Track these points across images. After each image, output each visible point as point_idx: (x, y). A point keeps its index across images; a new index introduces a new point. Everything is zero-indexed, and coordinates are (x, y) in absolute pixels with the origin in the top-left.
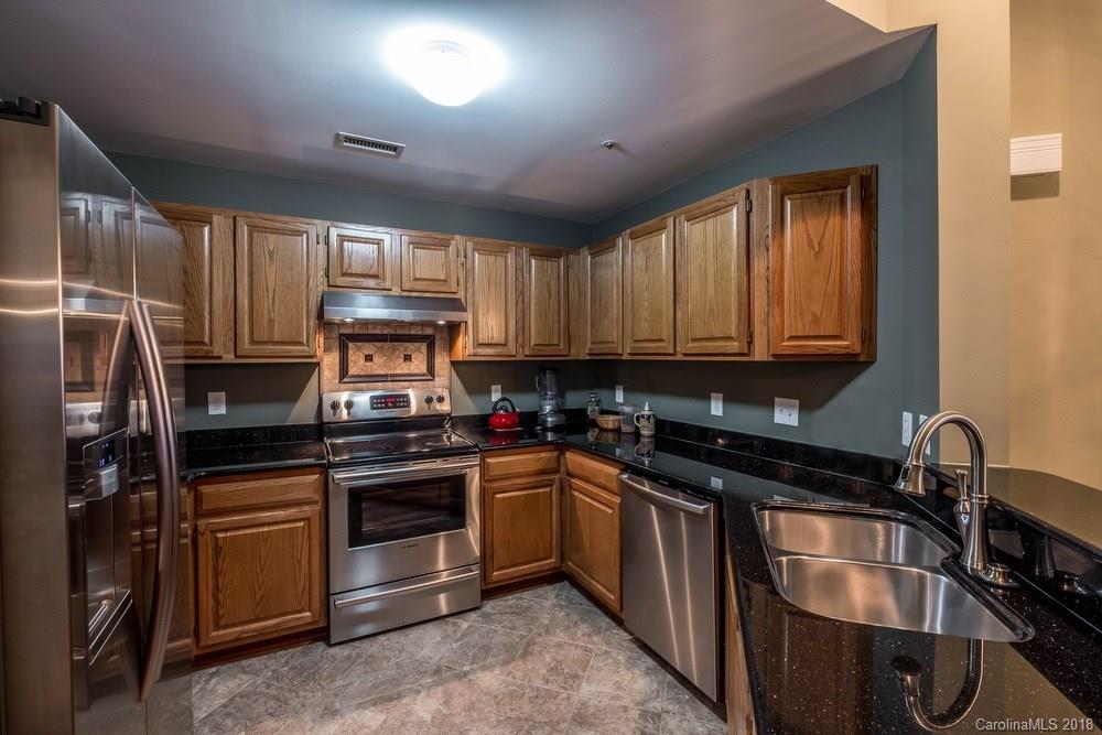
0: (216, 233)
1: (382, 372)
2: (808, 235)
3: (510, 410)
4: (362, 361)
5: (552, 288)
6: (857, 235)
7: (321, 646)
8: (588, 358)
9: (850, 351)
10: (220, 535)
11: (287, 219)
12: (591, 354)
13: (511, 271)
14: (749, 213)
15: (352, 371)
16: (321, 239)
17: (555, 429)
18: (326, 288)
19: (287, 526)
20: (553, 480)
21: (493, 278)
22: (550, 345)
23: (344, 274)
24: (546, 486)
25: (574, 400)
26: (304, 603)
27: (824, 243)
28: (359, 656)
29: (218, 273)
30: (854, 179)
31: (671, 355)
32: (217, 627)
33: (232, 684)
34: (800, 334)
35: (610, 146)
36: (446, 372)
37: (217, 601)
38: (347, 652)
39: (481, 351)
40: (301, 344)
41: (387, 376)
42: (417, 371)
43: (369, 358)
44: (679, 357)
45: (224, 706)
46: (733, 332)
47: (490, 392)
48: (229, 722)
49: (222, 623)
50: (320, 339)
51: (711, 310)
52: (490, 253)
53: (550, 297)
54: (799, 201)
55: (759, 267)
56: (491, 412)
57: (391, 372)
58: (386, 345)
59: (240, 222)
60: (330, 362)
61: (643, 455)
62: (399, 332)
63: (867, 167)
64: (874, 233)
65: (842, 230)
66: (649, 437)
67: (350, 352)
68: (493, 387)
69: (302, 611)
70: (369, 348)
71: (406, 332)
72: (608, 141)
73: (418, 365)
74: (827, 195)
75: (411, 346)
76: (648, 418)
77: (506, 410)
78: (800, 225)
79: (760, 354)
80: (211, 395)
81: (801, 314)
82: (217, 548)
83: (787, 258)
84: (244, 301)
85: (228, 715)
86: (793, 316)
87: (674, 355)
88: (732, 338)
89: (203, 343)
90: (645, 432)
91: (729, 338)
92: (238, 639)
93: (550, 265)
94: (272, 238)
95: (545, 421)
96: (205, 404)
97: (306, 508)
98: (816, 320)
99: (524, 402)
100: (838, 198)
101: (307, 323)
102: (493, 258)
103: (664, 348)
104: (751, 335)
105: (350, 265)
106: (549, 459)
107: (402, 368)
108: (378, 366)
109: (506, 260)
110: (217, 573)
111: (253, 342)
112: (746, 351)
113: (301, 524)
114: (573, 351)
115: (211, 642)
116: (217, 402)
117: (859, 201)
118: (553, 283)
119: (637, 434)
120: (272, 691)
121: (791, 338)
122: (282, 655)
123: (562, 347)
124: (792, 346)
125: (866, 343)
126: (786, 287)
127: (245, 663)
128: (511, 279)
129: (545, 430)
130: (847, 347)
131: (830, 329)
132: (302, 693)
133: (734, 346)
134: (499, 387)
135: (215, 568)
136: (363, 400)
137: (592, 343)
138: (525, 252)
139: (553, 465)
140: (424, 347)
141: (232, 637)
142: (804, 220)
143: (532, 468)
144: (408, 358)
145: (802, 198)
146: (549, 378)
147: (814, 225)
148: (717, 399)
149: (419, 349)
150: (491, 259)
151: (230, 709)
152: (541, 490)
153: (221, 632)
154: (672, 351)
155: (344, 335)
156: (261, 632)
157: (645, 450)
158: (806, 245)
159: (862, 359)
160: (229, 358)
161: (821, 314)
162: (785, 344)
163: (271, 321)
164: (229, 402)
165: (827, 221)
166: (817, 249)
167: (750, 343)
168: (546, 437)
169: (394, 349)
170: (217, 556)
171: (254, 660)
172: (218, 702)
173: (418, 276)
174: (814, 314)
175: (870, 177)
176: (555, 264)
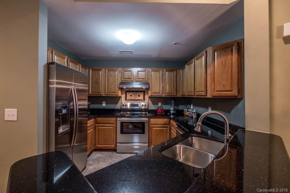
0: (102, 72)
1: (133, 99)
2: (222, 62)
3: (162, 108)
4: (130, 96)
5: (172, 79)
6: (236, 60)
7: (116, 153)
8: (181, 96)
9: (234, 95)
10: (99, 127)
11: (114, 68)
12: (182, 96)
13: (161, 76)
14: (206, 57)
15: (128, 98)
16: (120, 71)
17: (173, 114)
18: (121, 82)
19: (110, 128)
20: (168, 126)
21: (156, 78)
22: (171, 93)
23: (124, 78)
24: (166, 128)
25: (181, 107)
26: (112, 143)
27: (226, 63)
28: (120, 156)
29: (102, 80)
30: (236, 44)
31: (193, 96)
32: (98, 145)
33: (99, 155)
34: (219, 90)
35: (175, 44)
36: (148, 99)
37: (98, 140)
38: (119, 155)
39: (153, 94)
40: (116, 92)
41: (134, 100)
42: (141, 99)
43: (131, 96)
44: (195, 96)
45: (96, 158)
46: (203, 90)
47: (158, 104)
48: (96, 161)
49: (99, 144)
50: (120, 92)
51: (200, 84)
52: (155, 71)
53: (171, 81)
54: (219, 52)
55: (209, 71)
56: (157, 109)
57: (135, 99)
58: (135, 93)
59: (106, 69)
60: (123, 96)
61: (193, 123)
62: (137, 90)
63: (240, 39)
64: (243, 59)
65: (232, 59)
66: (195, 118)
67: (127, 95)
68: (159, 103)
69: (112, 145)
70: (131, 94)
71: (139, 90)
72: (174, 43)
73: (141, 97)
74: (226, 50)
75: (140, 93)
76: (195, 113)
77: (161, 109)
78: (219, 59)
79: (209, 96)
80: (103, 102)
81: (220, 84)
82: (99, 130)
83: (216, 69)
84: (107, 85)
85: (96, 159)
86: (217, 85)
87: (194, 96)
88: (203, 91)
89: (100, 92)
90: (194, 117)
91: (202, 91)
92: (101, 147)
93: (172, 73)
94: (111, 72)
95: (171, 112)
96: (102, 104)
97: (113, 125)
98: (224, 86)
99: (166, 107)
100: (230, 50)
101: (117, 88)
102: (156, 72)
103: (192, 94)
104: (207, 91)
105: (125, 77)
106: (167, 121)
107: (138, 98)
108: (133, 98)
109: (160, 73)
110: (98, 134)
111: (108, 92)
112: (205, 95)
113: (112, 128)
114: (178, 95)
115: (97, 147)
116: (104, 104)
117: (237, 51)
118: (172, 77)
119: (192, 117)
120: (104, 158)
121: (217, 91)
122: (109, 153)
123: (175, 94)
124: (217, 94)
125: (240, 93)
126: (216, 77)
127: (102, 152)
128: (161, 77)
129: (170, 114)
130: (233, 94)
131: (228, 88)
132: (108, 160)
133: (203, 93)
134: (161, 103)
135: (98, 133)
136: (129, 104)
137: (182, 93)
138: (165, 71)
139: (168, 123)
140: (143, 93)
141: (100, 147)
142: (220, 57)
143: (163, 123)
144: (139, 96)
145: (220, 51)
146: (173, 101)
147: (223, 59)
148: (210, 108)
149: (141, 94)
150: (156, 73)
151: (97, 159)
152: (164, 128)
153: (99, 145)
154: (193, 95)
155: (126, 91)
156: (105, 147)
157: (194, 122)
158: (221, 65)
159: (239, 97)
160: (104, 95)
161: (225, 84)
162: (215, 93)
163: (111, 88)
164: (106, 104)
165: (227, 57)
166: (224, 65)
167: (206, 93)
168: (170, 116)
169: (136, 94)
170: (98, 131)
171: (104, 152)
172: (96, 157)
173: (139, 78)
174: (223, 84)
175: (241, 42)
176: (173, 73)
